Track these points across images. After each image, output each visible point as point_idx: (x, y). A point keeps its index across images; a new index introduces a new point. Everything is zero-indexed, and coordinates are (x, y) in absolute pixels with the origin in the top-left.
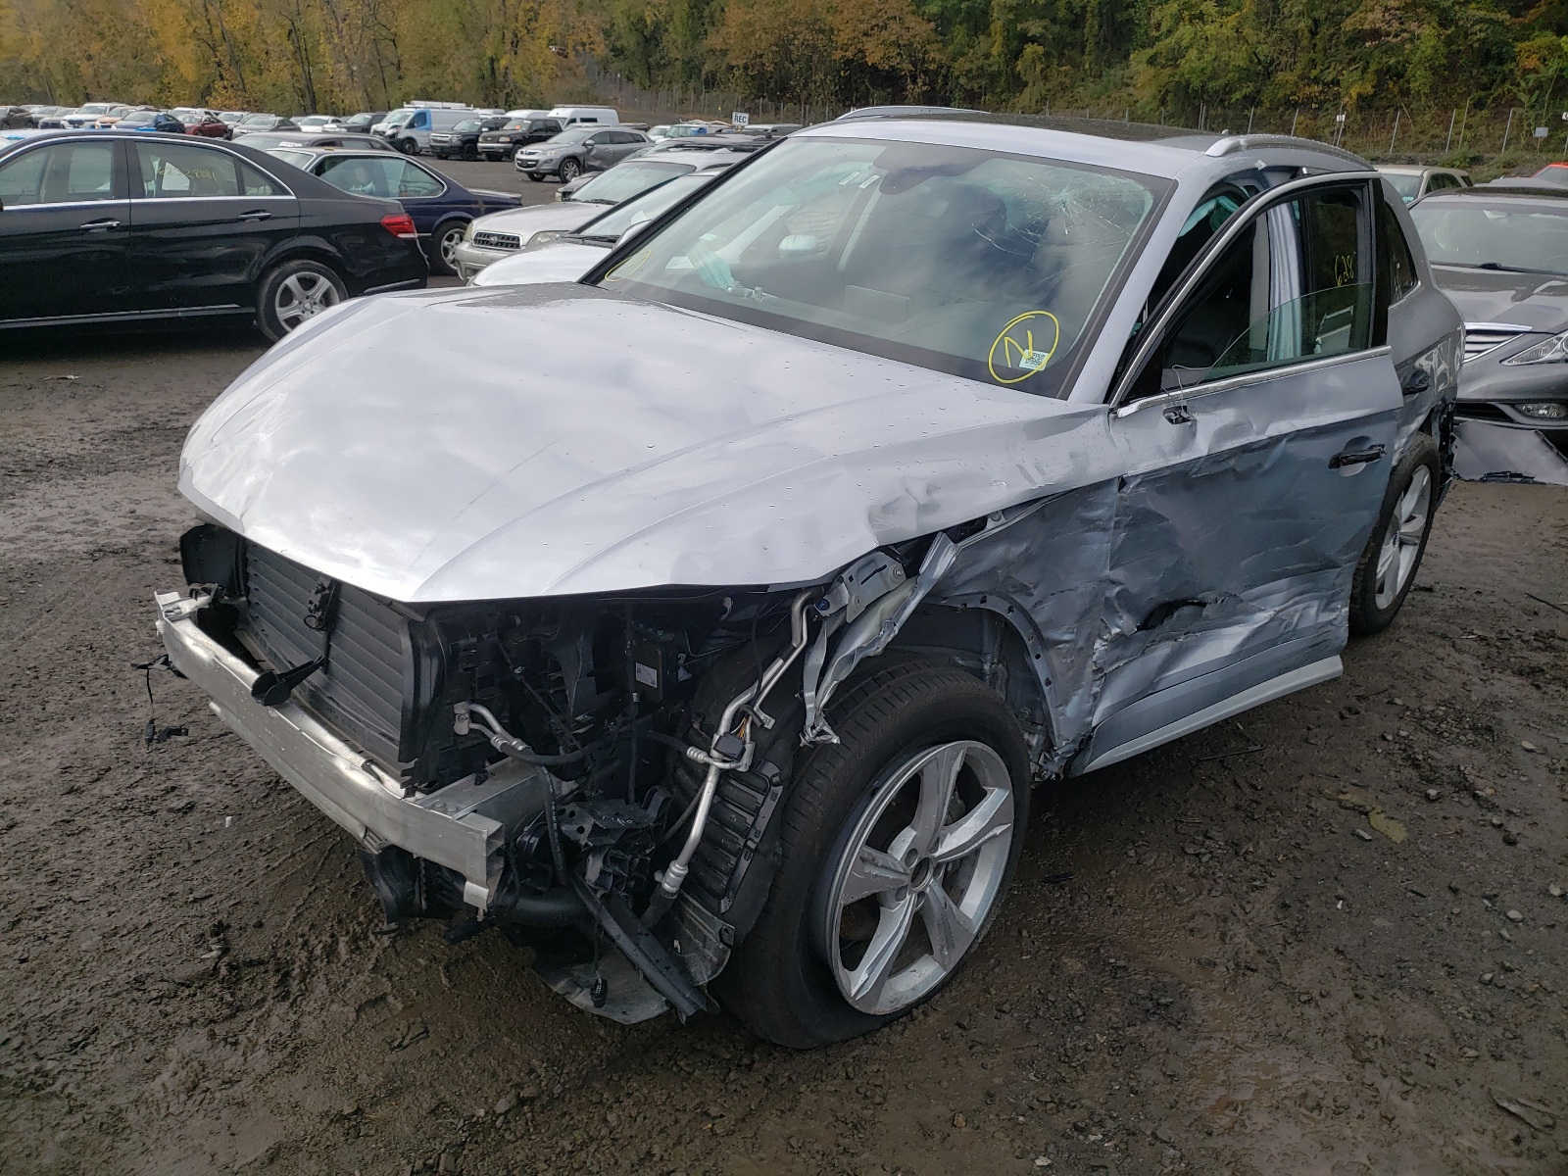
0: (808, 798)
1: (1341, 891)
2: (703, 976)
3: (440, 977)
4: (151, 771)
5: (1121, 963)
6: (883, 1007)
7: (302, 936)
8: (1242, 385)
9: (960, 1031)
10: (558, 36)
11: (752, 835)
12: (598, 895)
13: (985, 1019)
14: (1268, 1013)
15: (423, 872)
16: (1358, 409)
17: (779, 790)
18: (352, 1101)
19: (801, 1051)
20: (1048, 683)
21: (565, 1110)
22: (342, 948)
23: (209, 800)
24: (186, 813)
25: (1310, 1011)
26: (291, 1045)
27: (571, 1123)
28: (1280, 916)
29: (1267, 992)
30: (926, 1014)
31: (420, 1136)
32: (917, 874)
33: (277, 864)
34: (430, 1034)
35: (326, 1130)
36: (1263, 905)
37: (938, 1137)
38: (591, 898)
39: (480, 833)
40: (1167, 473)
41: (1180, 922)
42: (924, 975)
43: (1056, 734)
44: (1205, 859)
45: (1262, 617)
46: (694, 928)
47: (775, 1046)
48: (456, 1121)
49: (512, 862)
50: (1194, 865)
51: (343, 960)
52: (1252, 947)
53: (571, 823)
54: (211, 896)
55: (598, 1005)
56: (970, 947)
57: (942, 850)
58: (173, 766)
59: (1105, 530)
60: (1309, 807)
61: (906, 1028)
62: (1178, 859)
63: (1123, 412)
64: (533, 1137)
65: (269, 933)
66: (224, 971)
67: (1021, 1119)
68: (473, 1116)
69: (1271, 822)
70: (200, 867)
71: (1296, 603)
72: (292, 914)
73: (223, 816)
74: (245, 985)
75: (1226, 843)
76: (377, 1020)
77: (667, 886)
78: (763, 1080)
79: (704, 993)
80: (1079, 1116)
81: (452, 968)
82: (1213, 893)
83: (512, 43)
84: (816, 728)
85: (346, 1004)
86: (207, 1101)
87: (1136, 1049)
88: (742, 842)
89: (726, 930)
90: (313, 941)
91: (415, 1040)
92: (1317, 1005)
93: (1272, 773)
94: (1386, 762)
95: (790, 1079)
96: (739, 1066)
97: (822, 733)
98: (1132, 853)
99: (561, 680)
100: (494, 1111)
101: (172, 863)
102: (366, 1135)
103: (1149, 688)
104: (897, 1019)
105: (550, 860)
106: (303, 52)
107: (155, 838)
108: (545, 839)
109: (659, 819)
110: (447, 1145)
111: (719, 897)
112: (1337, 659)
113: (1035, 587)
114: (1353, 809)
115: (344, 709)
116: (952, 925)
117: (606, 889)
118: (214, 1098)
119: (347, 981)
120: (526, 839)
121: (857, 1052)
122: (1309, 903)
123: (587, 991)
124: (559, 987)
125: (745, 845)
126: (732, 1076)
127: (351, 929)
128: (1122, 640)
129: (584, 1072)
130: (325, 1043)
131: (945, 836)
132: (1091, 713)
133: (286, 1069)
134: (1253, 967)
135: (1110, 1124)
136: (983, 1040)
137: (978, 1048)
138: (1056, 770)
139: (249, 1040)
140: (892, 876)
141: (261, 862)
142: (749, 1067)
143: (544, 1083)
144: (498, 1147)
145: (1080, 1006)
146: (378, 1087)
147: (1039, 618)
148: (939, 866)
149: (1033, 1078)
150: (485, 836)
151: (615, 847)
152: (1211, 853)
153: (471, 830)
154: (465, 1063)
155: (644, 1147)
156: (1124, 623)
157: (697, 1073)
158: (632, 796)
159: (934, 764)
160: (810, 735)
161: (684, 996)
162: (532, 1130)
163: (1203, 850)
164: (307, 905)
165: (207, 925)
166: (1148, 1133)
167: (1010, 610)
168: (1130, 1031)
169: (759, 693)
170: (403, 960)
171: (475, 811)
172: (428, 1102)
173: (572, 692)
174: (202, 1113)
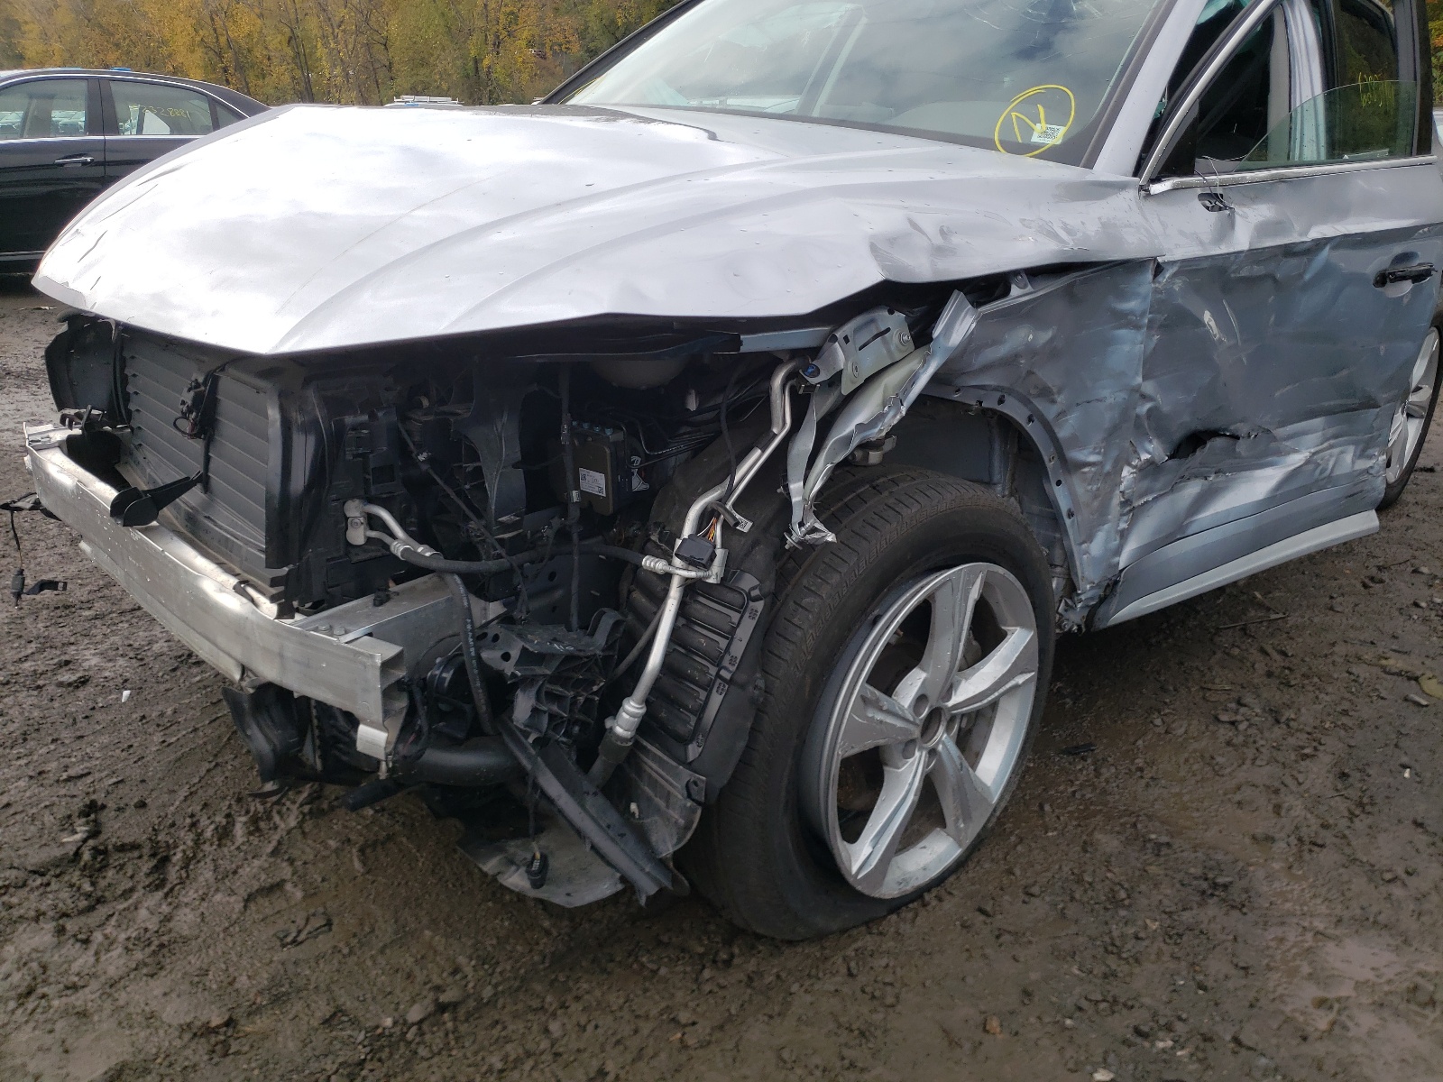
0: (796, 620)
1: (1405, 760)
2: (667, 844)
3: (351, 861)
4: (46, 644)
5: (1164, 839)
6: (890, 889)
7: (192, 816)
8: (1282, 180)
9: (982, 918)
10: (537, 38)
11: (726, 663)
12: (531, 740)
13: (1011, 904)
14: (1348, 894)
15: (315, 722)
16: (1404, 218)
17: (759, 606)
18: (224, 1009)
19: (791, 943)
20: (1071, 514)
21: (497, 1017)
22: (239, 830)
23: (107, 674)
24: (77, 687)
25: (1397, 891)
26: (156, 943)
27: (503, 1034)
28: (1340, 786)
29: (1342, 870)
30: (940, 899)
31: (308, 1052)
32: (928, 726)
33: (175, 739)
34: (334, 927)
35: (185, 1047)
36: (1318, 774)
37: (967, 1046)
38: (523, 748)
39: (372, 657)
40: (1205, 265)
41: (1225, 794)
42: (936, 853)
43: (1080, 575)
44: (1242, 727)
45: (1297, 459)
46: (654, 784)
47: (758, 937)
48: (355, 1034)
49: (418, 697)
50: (1231, 734)
51: (237, 844)
52: (1312, 820)
53: (493, 649)
54: (89, 773)
55: (537, 884)
56: (988, 820)
57: (957, 698)
58: (72, 640)
59: (1137, 327)
60: (1350, 673)
61: (916, 915)
62: (1211, 727)
63: (1156, 188)
64: (454, 1053)
65: (152, 815)
66: (86, 856)
67: (1068, 1022)
68: (377, 1027)
69: (1311, 688)
70: (82, 744)
71: (1331, 447)
72: (183, 792)
73: (120, 689)
74: (110, 873)
75: (1264, 710)
76: (269, 911)
77: (619, 730)
78: (745, 979)
79: (667, 867)
80: (1139, 1017)
81: (368, 851)
82: (1258, 762)
83: (494, 45)
84: (805, 527)
85: (232, 892)
86: (39, 1010)
87: (1197, 937)
88: (713, 670)
89: (695, 783)
90: (204, 822)
91: (313, 935)
92: (1404, 885)
93: (1300, 640)
94: (1425, 628)
95: (778, 977)
96: (714, 962)
97: (814, 530)
98: (1158, 722)
99: (478, 473)
100: (405, 1022)
101: (50, 739)
102: (237, 1053)
103: (1176, 531)
104: (906, 904)
105: (469, 698)
106: (302, 57)
107: (36, 713)
108: (461, 672)
109: (609, 646)
110: (341, 1064)
111: (685, 741)
112: (1373, 513)
113: (1059, 392)
114: (1399, 674)
115: (221, 528)
116: (968, 790)
117: (540, 732)
118: (50, 1007)
119: (238, 867)
120: (438, 672)
121: (859, 944)
122: (1371, 772)
123: (523, 869)
124: (490, 866)
125: (718, 675)
126: (707, 974)
127: (252, 809)
128: (1150, 470)
129: (522, 971)
130: (200, 940)
131: (959, 682)
132: (1118, 552)
133: (145, 971)
134: (1320, 842)
135: (1180, 1028)
136: (1011, 928)
137: (1006, 938)
138: (1078, 621)
139: (106, 937)
140: (899, 724)
141: (158, 738)
142: (728, 963)
143: (471, 985)
144: (408, 1065)
145: (1123, 887)
146: (260, 993)
147: (1063, 433)
148: (952, 719)
149: (1077, 972)
150: (379, 662)
151: (553, 679)
152: (1248, 720)
153: (362, 654)
154: (374, 962)
155: (595, 1064)
156: (1153, 450)
157: (663, 971)
158: (574, 620)
159: (948, 588)
160: (798, 533)
161: (642, 870)
162: (453, 1043)
163: (1239, 718)
164: (203, 783)
165: (78, 804)
166: (1228, 1038)
167: (1030, 419)
168: (1186, 916)
169: (730, 491)
170: (310, 842)
171: (370, 635)
172: (323, 1010)
173: (493, 487)
174: (32, 1024)
